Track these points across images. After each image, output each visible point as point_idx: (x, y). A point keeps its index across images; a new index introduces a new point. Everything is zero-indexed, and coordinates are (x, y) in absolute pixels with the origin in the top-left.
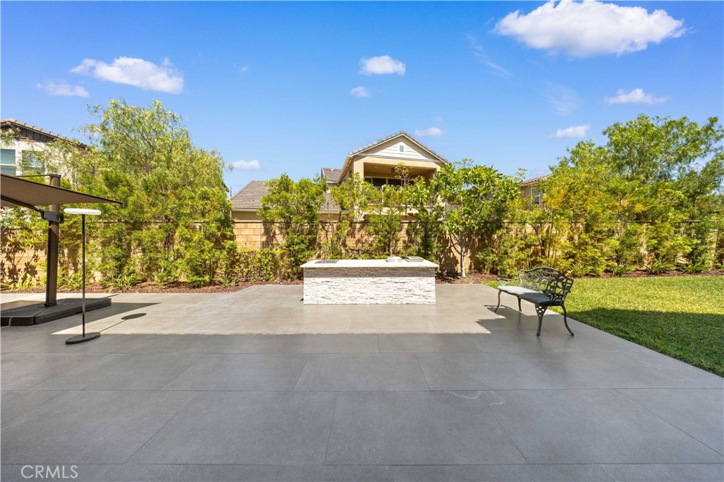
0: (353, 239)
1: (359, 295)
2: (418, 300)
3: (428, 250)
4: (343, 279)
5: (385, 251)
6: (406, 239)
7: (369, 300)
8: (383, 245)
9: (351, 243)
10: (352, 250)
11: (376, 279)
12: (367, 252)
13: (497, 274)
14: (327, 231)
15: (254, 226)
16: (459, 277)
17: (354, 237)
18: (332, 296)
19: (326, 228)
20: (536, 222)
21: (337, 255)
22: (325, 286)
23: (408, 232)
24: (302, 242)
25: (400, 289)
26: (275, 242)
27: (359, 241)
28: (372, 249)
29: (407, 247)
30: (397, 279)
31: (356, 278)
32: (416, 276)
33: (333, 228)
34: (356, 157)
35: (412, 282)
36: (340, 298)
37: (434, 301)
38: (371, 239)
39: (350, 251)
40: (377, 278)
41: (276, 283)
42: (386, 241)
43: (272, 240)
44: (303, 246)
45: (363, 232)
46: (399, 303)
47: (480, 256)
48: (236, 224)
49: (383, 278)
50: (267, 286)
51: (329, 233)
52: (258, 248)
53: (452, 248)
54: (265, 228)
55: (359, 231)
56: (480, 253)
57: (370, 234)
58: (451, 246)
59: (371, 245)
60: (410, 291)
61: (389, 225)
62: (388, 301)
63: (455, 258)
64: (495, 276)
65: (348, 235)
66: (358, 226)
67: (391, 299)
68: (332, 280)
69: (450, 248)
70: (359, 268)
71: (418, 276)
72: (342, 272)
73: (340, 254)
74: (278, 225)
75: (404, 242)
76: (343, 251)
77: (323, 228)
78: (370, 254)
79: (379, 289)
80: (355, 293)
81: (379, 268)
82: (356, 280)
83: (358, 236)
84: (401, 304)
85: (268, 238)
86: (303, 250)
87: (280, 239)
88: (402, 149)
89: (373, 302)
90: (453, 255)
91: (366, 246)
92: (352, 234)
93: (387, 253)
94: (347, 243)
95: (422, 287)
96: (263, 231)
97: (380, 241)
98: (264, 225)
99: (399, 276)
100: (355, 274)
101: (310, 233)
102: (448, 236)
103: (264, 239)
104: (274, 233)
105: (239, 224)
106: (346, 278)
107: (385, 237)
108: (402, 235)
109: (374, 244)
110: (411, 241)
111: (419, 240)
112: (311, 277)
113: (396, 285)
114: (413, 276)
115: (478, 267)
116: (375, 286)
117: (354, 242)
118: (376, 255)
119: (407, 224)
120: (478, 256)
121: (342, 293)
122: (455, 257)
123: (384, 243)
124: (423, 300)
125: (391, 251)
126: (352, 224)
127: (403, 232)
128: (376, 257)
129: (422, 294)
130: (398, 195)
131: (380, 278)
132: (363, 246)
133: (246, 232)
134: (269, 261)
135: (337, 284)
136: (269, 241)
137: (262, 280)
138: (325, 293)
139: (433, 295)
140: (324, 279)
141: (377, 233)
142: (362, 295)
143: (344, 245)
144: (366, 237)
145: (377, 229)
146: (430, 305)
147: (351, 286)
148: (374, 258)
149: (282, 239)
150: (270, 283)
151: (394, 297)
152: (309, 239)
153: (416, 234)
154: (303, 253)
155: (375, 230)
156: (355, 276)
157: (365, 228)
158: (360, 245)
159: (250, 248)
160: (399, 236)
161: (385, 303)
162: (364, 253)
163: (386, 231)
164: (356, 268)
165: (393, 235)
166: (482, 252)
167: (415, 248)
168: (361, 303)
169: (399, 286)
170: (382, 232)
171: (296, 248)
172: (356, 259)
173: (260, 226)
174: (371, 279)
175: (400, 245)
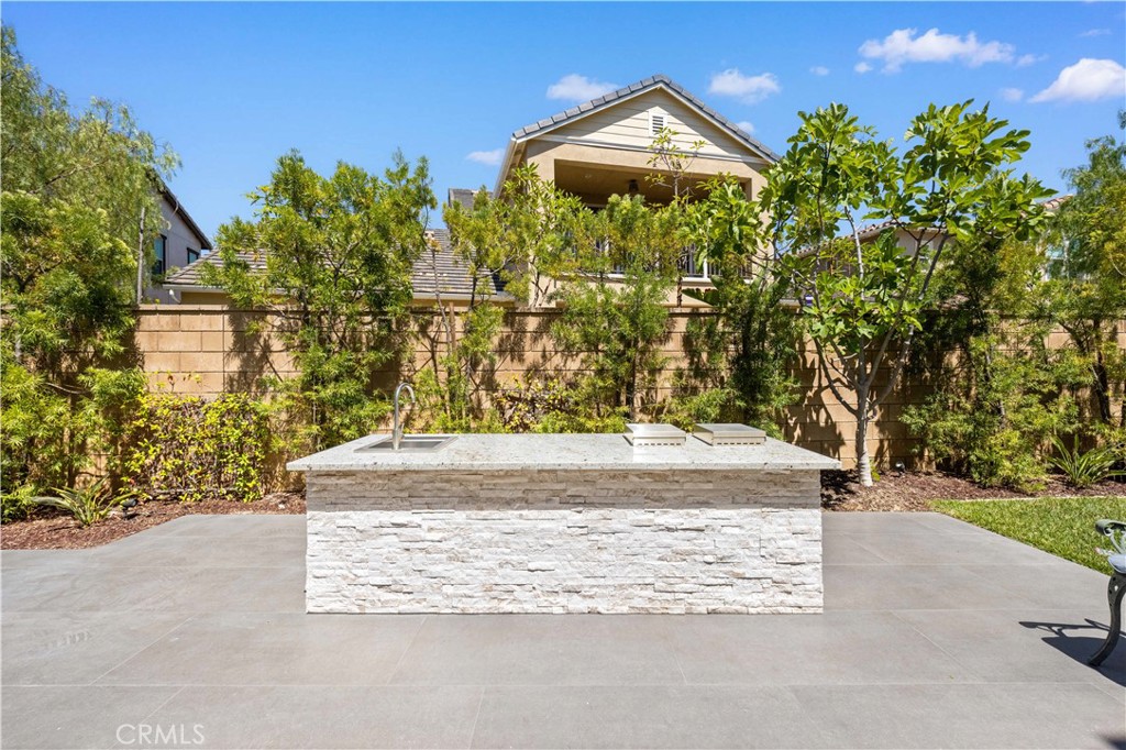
0: (517, 366)
1: (522, 576)
2: (754, 599)
3: (755, 400)
4: (460, 516)
5: (618, 403)
6: (685, 365)
7: (562, 599)
8: (610, 382)
9: (510, 376)
10: (513, 399)
11: (592, 515)
12: (560, 405)
13: (966, 476)
14: (434, 342)
15: (200, 322)
16: (853, 487)
17: (521, 360)
18: (417, 582)
19: (432, 331)
20: (1080, 316)
21: (464, 414)
22: (390, 543)
23: (687, 341)
24: (350, 372)
25: (683, 555)
26: (267, 375)
27: (533, 371)
28: (574, 396)
29: (685, 392)
30: (672, 517)
31: (511, 514)
32: (748, 503)
33: (452, 332)
34: (535, 146)
35: (732, 525)
36: (448, 590)
37: (819, 600)
38: (574, 365)
39: (506, 404)
40: (595, 514)
41: (267, 507)
42: (622, 370)
43: (261, 372)
44: (348, 388)
45: (547, 343)
46: (679, 609)
47: (912, 418)
48: (144, 318)
49: (615, 513)
50: (235, 515)
51: (440, 347)
52: (212, 391)
53: (827, 397)
54: (238, 333)
55: (535, 340)
56: (913, 411)
57: (569, 350)
58: (821, 388)
59: (573, 385)
60: (722, 560)
61: (633, 322)
62: (638, 603)
63: (831, 426)
64: (963, 483)
65: (501, 351)
66: (532, 324)
67: (649, 593)
68: (417, 519)
69: (818, 394)
70: (524, 472)
71: (757, 503)
72: (457, 489)
73: (476, 412)
74: (277, 321)
75: (679, 374)
76: (487, 404)
77: (423, 330)
78: (570, 415)
79: (604, 556)
80: (508, 570)
81: (602, 472)
82: (512, 518)
83: (531, 356)
84: (689, 613)
85: (245, 362)
86: (350, 401)
87: (285, 367)
88: (658, 125)
89: (578, 604)
90: (829, 416)
91: (559, 388)
92: (512, 349)
93: (625, 408)
94: (499, 378)
95: (771, 548)
96: (230, 339)
97: (601, 372)
98: (232, 321)
99: (681, 503)
100: (507, 495)
101: (379, 344)
102: (811, 357)
103: (235, 365)
104: (267, 349)
105: (153, 318)
106: (473, 513)
107: (619, 357)
108: (672, 353)
109: (584, 382)
110: (700, 372)
111: (724, 368)
112: (334, 505)
113: (666, 538)
114: (735, 503)
115: (903, 453)
116: (583, 543)
117: (519, 375)
118: (589, 417)
119: (685, 320)
120: (906, 419)
121: (455, 571)
122: (834, 425)
123: (616, 378)
124: (773, 598)
125: (637, 403)
126: (512, 315)
127: (674, 346)
128: (590, 424)
129: (769, 572)
130: (657, 224)
131: (605, 512)
132: (546, 388)
133: (176, 342)
134: (247, 433)
135: (436, 536)
136: (251, 374)
137: (223, 497)
138: (390, 569)
139: (813, 577)
140: (386, 517)
141: (591, 344)
142: (536, 579)
143: (490, 384)
144: (557, 360)
145: (591, 330)
146: (802, 617)
147: (489, 543)
148: (581, 429)
149: (290, 367)
150: (246, 507)
151: (660, 584)
152: (371, 365)
153: (714, 349)
154: (354, 410)
155: (586, 335)
156: (508, 503)
157: (554, 327)
158: (538, 384)
159: (187, 392)
160: (660, 357)
161: (625, 609)
162: (550, 408)
163: (622, 338)
164: (509, 474)
165: (643, 352)
166: (919, 407)
167: (709, 395)
168: (530, 608)
169: (679, 542)
170: (608, 341)
171: (327, 393)
172: (526, 427)
173: (221, 322)
174: (571, 516)
175: (665, 384)
